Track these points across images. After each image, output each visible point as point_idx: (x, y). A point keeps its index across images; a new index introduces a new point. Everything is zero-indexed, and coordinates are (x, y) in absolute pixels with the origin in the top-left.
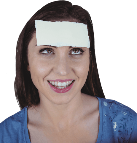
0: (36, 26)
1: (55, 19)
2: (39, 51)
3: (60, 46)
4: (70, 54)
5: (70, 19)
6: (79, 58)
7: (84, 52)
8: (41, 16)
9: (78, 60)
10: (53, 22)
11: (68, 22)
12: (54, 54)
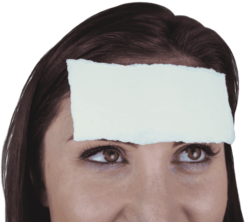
0: (69, 78)
1: (130, 56)
2: (78, 155)
3: (149, 143)
4: (176, 162)
5: (174, 56)
6: (200, 173)
7: (214, 154)
8: (85, 47)
9: (198, 179)
10: (125, 64)
11: (170, 65)
12: (125, 161)
